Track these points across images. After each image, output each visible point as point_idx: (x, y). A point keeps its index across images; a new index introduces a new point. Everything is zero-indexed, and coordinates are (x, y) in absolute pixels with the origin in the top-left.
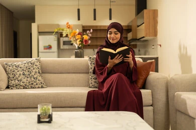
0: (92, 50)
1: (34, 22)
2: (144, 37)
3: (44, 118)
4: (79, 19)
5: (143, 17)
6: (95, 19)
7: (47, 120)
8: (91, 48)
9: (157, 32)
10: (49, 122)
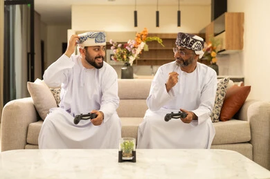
0: (149, 67)
1: (70, 28)
2: (224, 50)
3: (126, 156)
4: (136, 25)
5: (223, 22)
6: (158, 25)
7: (131, 158)
8: (148, 65)
9: (243, 43)
10: (134, 161)
